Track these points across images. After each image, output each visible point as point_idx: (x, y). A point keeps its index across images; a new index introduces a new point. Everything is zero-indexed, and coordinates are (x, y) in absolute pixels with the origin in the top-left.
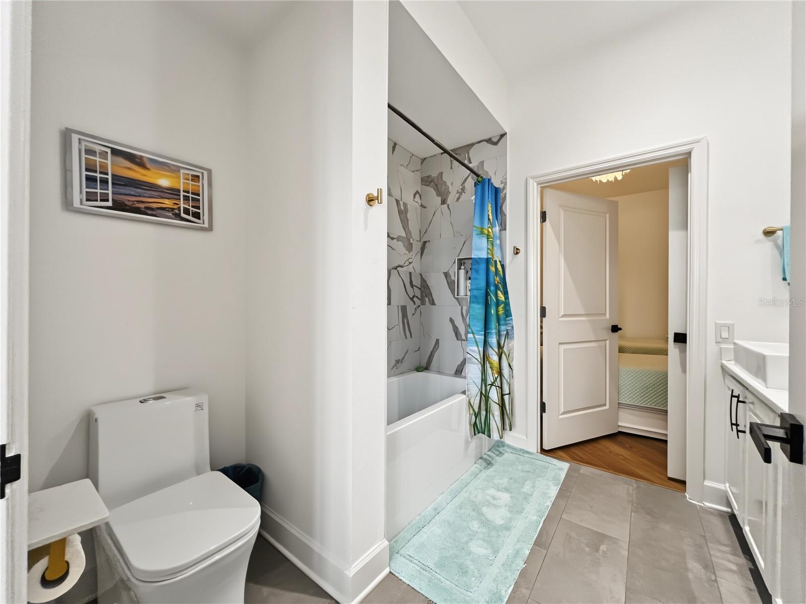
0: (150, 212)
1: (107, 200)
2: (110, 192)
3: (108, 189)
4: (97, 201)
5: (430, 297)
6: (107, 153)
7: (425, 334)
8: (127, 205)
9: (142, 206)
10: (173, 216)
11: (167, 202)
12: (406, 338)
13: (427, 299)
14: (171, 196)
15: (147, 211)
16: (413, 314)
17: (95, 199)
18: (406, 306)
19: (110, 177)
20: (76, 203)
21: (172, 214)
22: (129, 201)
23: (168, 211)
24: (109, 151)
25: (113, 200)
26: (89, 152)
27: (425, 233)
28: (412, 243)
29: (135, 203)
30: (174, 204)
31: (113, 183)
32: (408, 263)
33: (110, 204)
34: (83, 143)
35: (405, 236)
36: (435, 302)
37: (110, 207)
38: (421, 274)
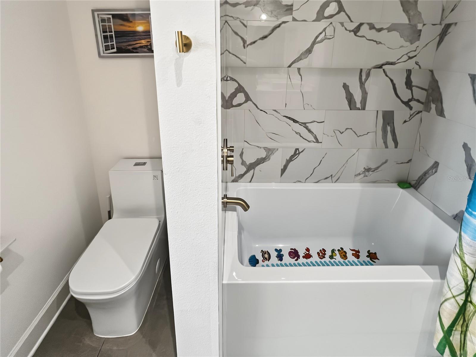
0: (135, 51)
1: (114, 48)
2: (114, 43)
3: (113, 42)
4: (110, 50)
5: (439, 104)
6: (110, 18)
7: (421, 148)
8: (123, 49)
9: (130, 47)
10: (148, 51)
11: (143, 42)
12: (387, 147)
13: (433, 106)
14: (145, 37)
15: (133, 50)
16: (405, 122)
17: (108, 49)
18: (393, 112)
19: (113, 33)
20: (102, 54)
21: (147, 49)
22: (124, 46)
23: (145, 48)
24: (111, 16)
25: (117, 47)
26: (103, 20)
27: (453, 10)
28: (421, 30)
29: (127, 46)
30: (147, 42)
31: (115, 37)
32: (407, 58)
33: (115, 50)
34: (100, 16)
35: (407, 22)
36: (445, 113)
37: (115, 52)
38: (432, 71)
